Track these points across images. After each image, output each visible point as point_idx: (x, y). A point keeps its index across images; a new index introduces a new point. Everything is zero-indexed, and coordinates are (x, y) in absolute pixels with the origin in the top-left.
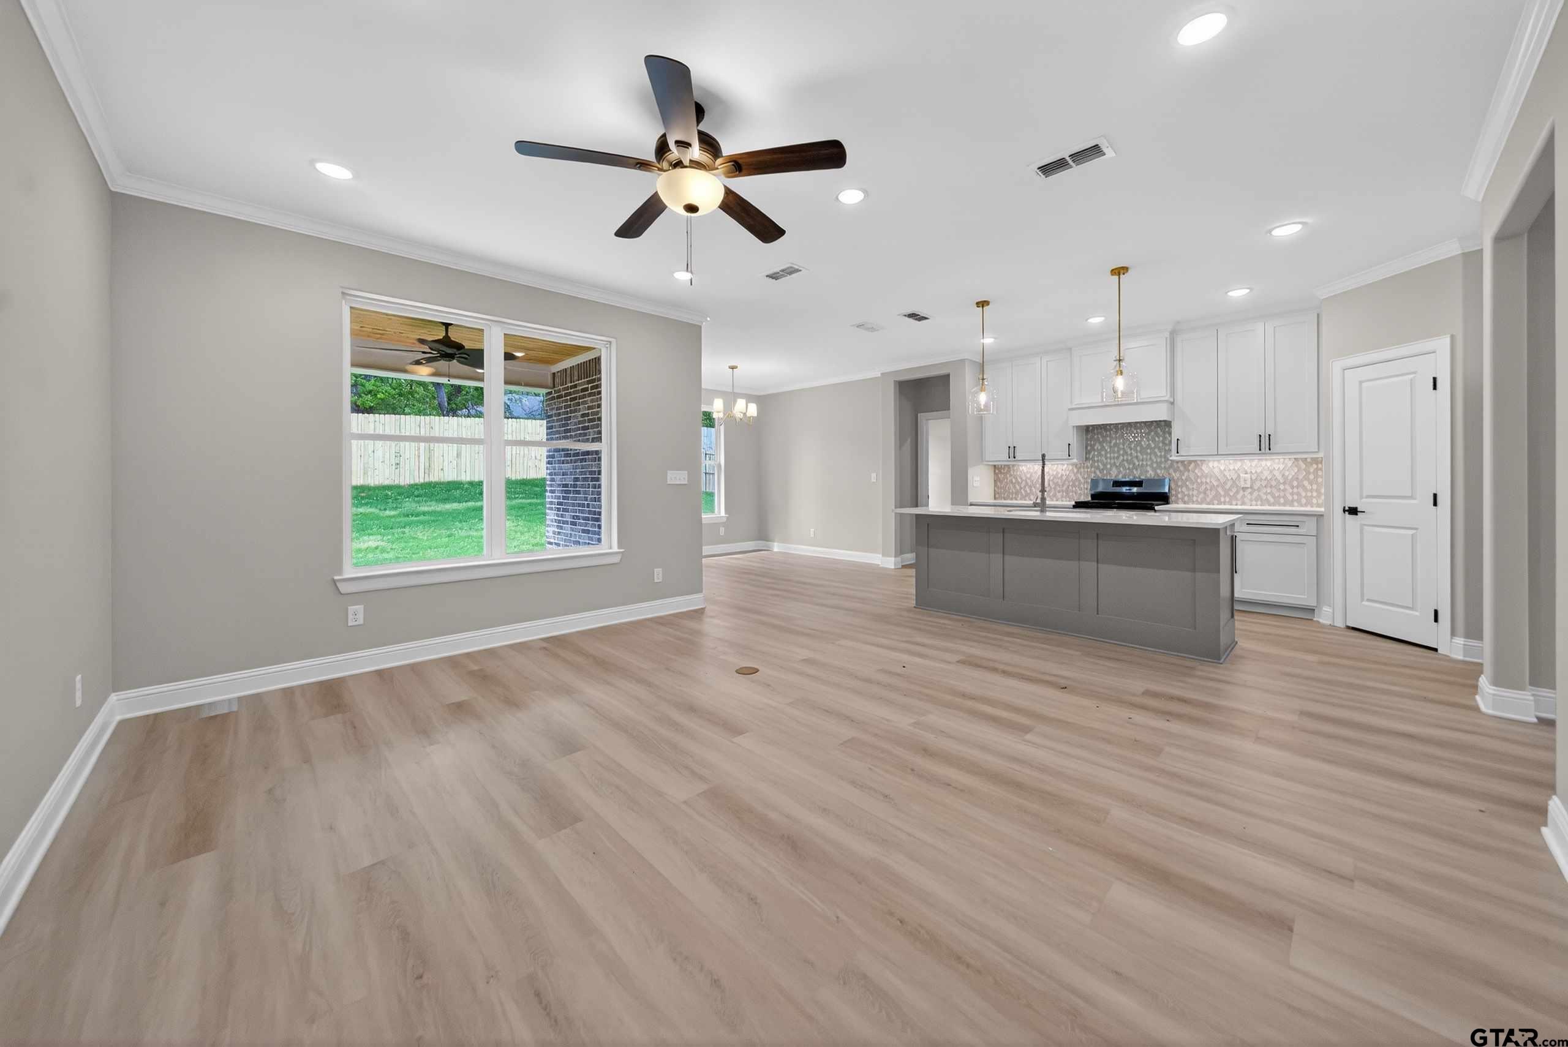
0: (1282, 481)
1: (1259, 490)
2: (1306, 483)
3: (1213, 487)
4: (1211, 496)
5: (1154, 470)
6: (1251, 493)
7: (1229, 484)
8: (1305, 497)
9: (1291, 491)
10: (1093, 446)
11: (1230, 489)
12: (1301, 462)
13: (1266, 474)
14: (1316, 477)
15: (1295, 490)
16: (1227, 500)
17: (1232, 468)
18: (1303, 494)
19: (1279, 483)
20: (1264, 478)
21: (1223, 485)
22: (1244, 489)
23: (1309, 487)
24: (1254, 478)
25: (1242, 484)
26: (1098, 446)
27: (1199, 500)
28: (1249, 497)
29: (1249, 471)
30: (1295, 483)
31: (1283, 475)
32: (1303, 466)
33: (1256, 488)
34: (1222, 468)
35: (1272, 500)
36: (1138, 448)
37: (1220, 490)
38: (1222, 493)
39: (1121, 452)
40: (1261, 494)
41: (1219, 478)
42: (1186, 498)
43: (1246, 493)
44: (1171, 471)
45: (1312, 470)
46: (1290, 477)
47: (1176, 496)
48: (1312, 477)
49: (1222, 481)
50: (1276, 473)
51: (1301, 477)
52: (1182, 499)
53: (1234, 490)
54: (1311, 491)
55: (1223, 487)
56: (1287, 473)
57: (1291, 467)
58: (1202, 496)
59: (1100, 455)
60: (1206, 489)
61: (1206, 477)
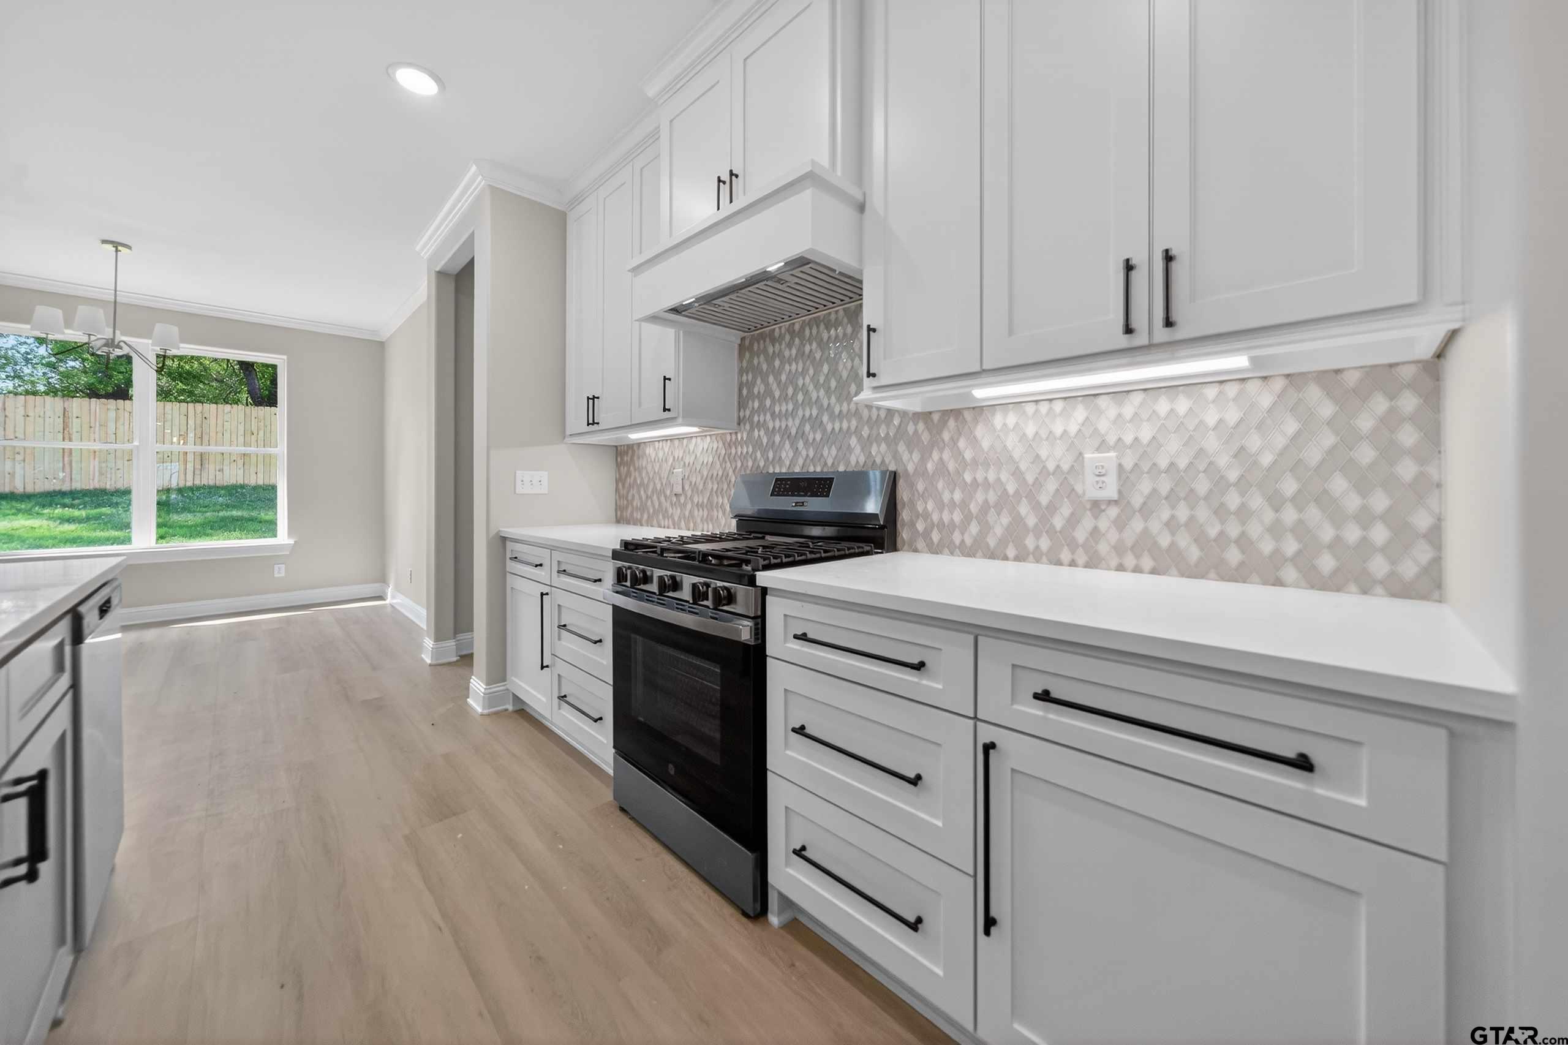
0: (1233, 476)
1: (1146, 511)
2: (1339, 484)
3: (1004, 502)
4: (999, 531)
5: (866, 444)
6: (1120, 524)
7: (1051, 485)
8: (1331, 547)
9: (1269, 516)
10: (751, 385)
11: (1052, 508)
12: (1314, 393)
13: (1173, 450)
14: (1390, 452)
15: (1233, 530)
16: (1045, 544)
17: (1058, 430)
18: (1327, 534)
19: (1220, 484)
20: (1163, 463)
21: (1030, 493)
22: (1096, 506)
23: (1353, 502)
24: (1128, 464)
25: (1089, 489)
26: (759, 387)
27: (968, 541)
28: (1113, 536)
29: (1112, 439)
30: (1289, 486)
31: (1240, 453)
32: (1327, 410)
33: (1137, 501)
34: (1030, 430)
35: (1194, 553)
36: (833, 384)
37: (1024, 509)
38: (1031, 521)
39: (800, 397)
40: (1155, 526)
41: (1023, 466)
42: (935, 536)
43: (1103, 524)
44: (902, 448)
45: (1365, 423)
46: (1267, 459)
47: (913, 524)
48: (1366, 454)
49: (1030, 478)
50: (1212, 443)
51: (1313, 455)
52: (927, 534)
53: (1066, 510)
54: (1365, 518)
55: (1031, 497)
56: (1254, 442)
57: (1269, 411)
58: (974, 528)
59: (762, 409)
60: (985, 507)
61: (987, 465)
